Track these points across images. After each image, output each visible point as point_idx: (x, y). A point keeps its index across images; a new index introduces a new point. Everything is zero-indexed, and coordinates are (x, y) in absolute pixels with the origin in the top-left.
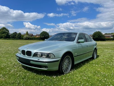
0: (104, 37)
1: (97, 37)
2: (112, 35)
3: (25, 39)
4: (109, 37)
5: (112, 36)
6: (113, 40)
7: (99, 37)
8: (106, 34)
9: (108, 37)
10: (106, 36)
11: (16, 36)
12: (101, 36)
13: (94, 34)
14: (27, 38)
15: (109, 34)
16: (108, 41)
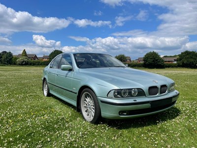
0: (163, 61)
1: (150, 61)
2: (176, 58)
3: (19, 64)
4: (170, 63)
5: (175, 60)
6: (176, 67)
7: (154, 61)
8: (165, 57)
9: (169, 61)
10: (165, 59)
11: (3, 59)
12: (157, 60)
13: (145, 56)
15: (171, 57)
16: (170, 69)
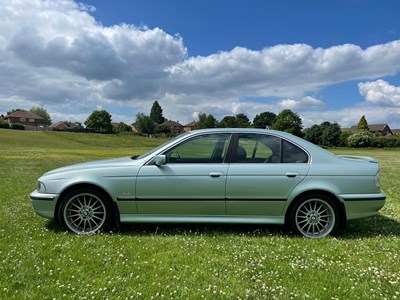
3: (353, 146)
11: (323, 137)
14: (360, 141)
